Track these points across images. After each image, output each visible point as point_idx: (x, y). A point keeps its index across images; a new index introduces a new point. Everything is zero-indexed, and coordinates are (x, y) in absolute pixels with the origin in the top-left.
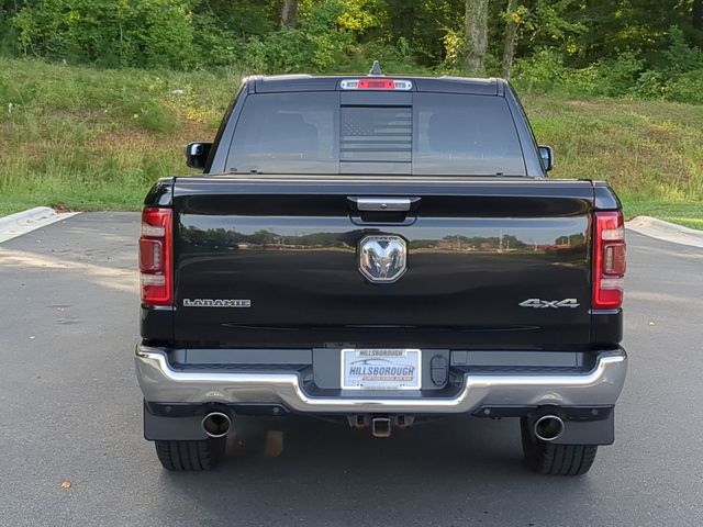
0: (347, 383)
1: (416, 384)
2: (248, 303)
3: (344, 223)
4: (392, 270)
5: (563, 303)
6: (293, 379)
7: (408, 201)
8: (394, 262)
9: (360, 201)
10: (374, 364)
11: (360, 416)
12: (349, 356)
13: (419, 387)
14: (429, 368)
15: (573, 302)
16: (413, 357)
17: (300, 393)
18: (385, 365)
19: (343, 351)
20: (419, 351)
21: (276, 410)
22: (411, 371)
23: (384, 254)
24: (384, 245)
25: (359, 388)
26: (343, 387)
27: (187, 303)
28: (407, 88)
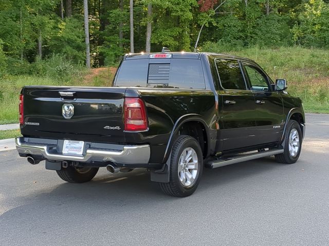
0: (65, 151)
2: (38, 124)
5: (116, 128)
6: (45, 148)
7: (72, 93)
9: (61, 93)
10: (72, 145)
12: (66, 142)
13: (82, 153)
15: (118, 128)
16: (81, 144)
17: (46, 152)
18: (75, 146)
20: (84, 142)
22: (81, 148)
24: (68, 107)
26: (63, 152)
28: (170, 57)
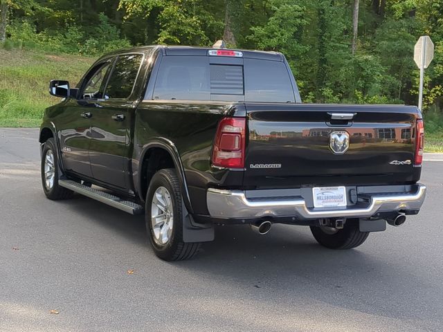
0: (317, 204)
1: (344, 203)
2: (280, 166)
3: (323, 125)
4: (343, 148)
7: (352, 115)
8: (344, 144)
9: (333, 114)
10: (326, 194)
11: (324, 220)
12: (316, 191)
13: (346, 205)
14: (349, 194)
16: (342, 190)
17: (306, 209)
18: (331, 194)
19: (314, 188)
20: (344, 187)
21: (294, 219)
22: (342, 197)
23: (341, 140)
24: (340, 136)
25: (321, 206)
26: (315, 206)
27: (252, 166)
28: (240, 56)
